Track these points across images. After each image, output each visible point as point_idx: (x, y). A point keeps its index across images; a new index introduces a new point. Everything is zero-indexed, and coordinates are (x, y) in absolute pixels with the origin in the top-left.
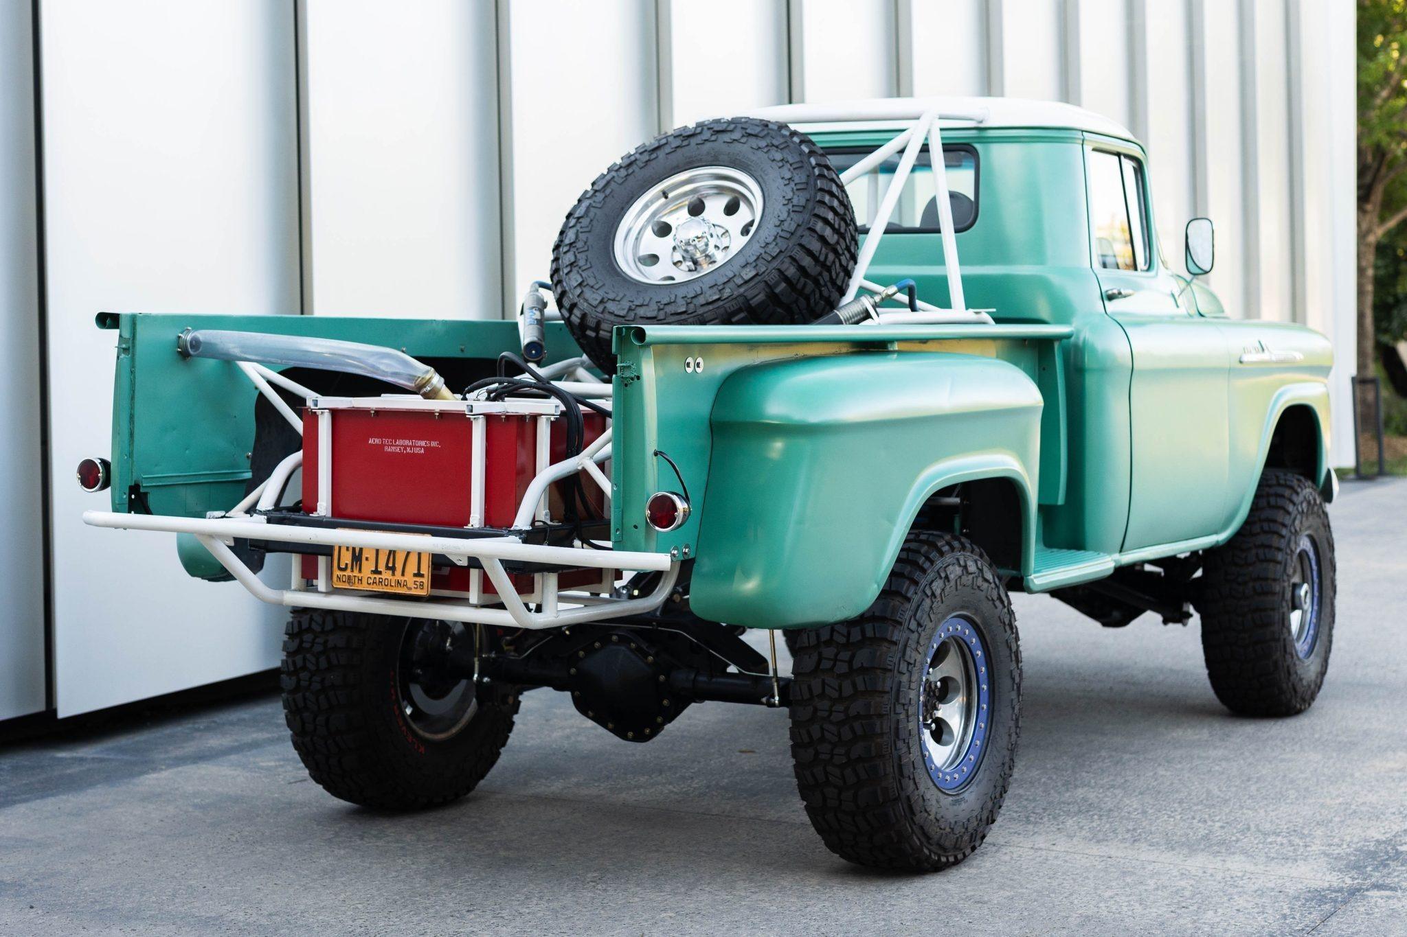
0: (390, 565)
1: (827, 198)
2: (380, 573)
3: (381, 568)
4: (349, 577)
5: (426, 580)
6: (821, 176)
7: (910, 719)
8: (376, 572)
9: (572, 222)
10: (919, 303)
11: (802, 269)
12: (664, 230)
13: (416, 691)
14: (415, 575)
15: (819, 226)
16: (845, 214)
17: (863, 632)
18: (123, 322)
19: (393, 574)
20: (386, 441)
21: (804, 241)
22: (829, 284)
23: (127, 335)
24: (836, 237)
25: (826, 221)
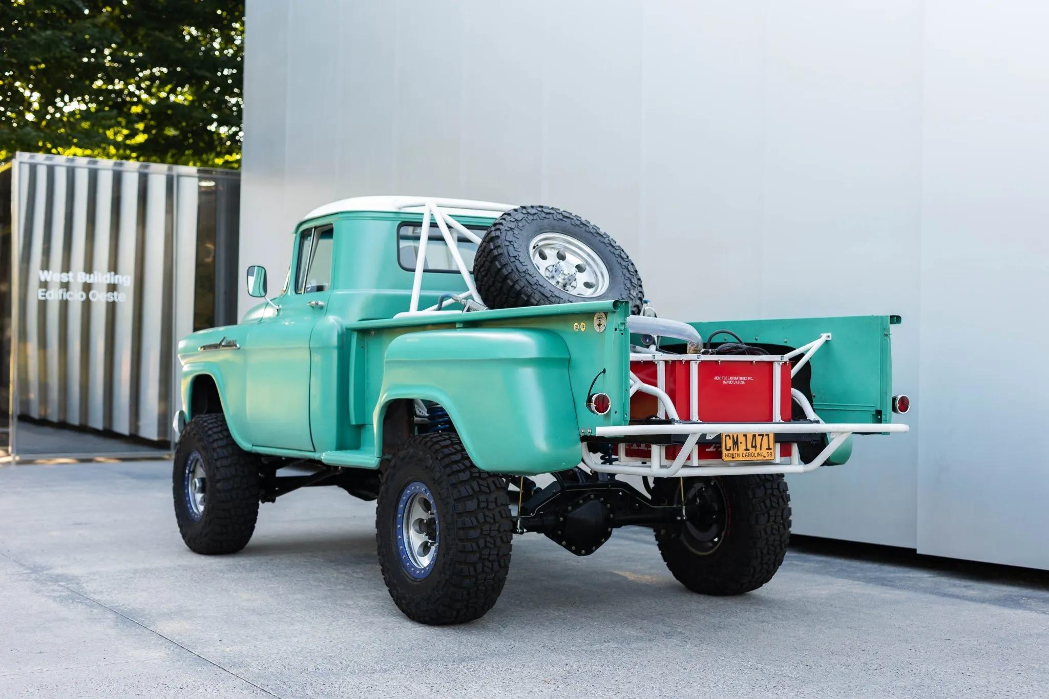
0: (754, 445)
2: (749, 450)
4: (733, 454)
5: (773, 451)
8: (747, 449)
14: (767, 449)
19: (756, 450)
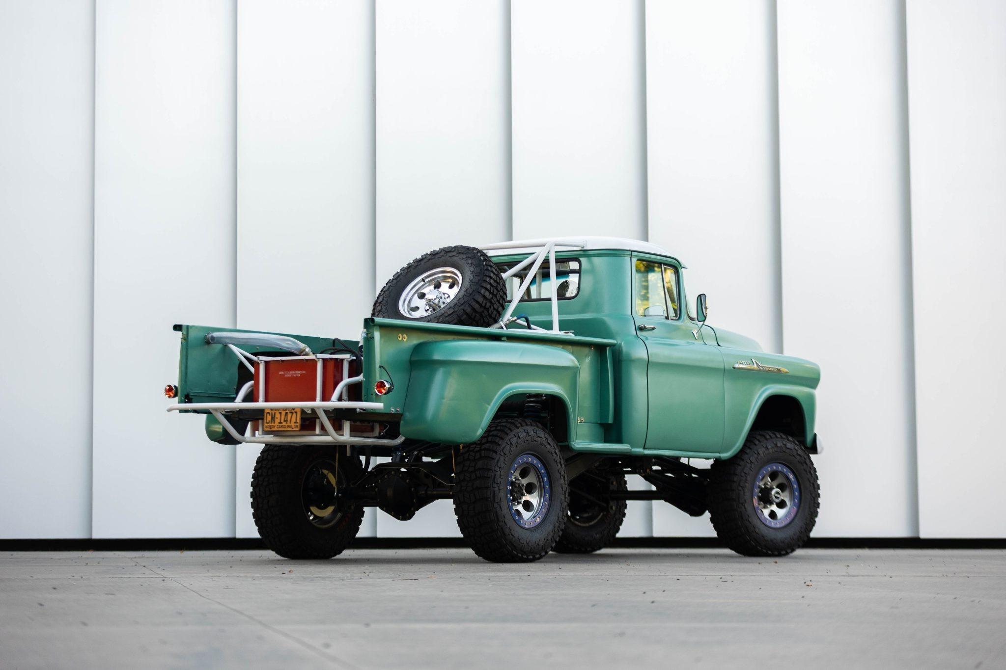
0: (286, 419)
1: (488, 279)
2: (282, 423)
3: (282, 421)
4: (270, 426)
5: (298, 424)
6: (487, 270)
7: (501, 491)
9: (383, 293)
10: (532, 326)
11: (474, 309)
12: (422, 296)
13: (313, 509)
14: (295, 423)
15: (483, 291)
16: (497, 286)
17: (480, 454)
18: (184, 329)
19: (287, 423)
20: (286, 372)
21: (476, 297)
22: (487, 317)
23: (185, 333)
24: (491, 296)
25: (486, 289)
